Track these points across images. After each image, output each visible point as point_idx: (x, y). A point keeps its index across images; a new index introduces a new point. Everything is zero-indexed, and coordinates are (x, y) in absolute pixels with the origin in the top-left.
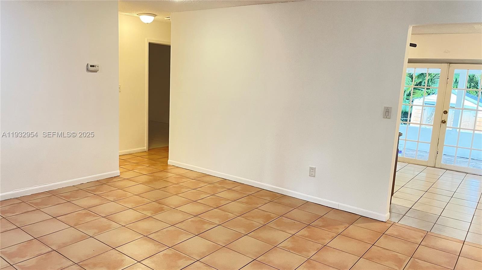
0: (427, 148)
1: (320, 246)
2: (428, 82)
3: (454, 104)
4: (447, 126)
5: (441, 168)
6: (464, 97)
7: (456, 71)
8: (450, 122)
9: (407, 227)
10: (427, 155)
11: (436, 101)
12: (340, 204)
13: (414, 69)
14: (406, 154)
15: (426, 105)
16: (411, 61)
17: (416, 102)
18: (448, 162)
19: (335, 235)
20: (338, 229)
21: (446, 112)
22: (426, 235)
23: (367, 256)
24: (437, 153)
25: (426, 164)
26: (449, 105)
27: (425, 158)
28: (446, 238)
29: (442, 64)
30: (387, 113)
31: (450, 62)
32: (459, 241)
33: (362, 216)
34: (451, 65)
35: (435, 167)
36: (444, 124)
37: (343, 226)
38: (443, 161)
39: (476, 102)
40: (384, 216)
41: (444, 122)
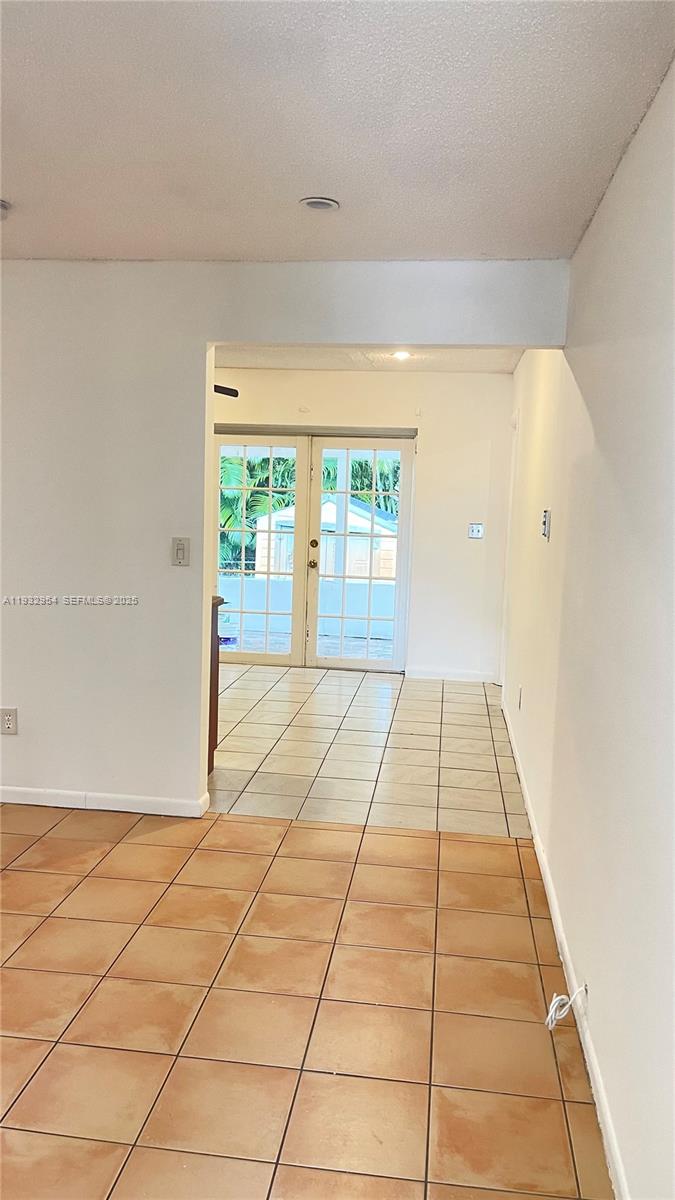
0: (286, 624)
1: (33, 922)
2: (283, 476)
3: (333, 525)
4: (321, 572)
5: (317, 668)
6: (346, 507)
7: (327, 453)
8: (326, 564)
9: (247, 819)
10: (288, 641)
11: (293, 519)
12: (90, 794)
13: (243, 448)
14: (246, 642)
15: (284, 529)
16: (221, 430)
17: (262, 523)
18: (332, 650)
19: (75, 879)
20: (84, 862)
21: (314, 544)
22: (289, 829)
23: (155, 917)
24: (305, 635)
25: (288, 663)
26: (320, 527)
27: (285, 648)
28: (327, 826)
29: (298, 438)
30: (182, 552)
31: (313, 434)
32: (352, 829)
33: (145, 814)
34: (315, 438)
35: (305, 667)
36: (313, 570)
37: (97, 852)
38: (321, 650)
39: (369, 515)
40: (197, 803)
41: (313, 565)
